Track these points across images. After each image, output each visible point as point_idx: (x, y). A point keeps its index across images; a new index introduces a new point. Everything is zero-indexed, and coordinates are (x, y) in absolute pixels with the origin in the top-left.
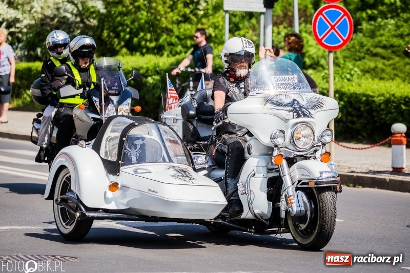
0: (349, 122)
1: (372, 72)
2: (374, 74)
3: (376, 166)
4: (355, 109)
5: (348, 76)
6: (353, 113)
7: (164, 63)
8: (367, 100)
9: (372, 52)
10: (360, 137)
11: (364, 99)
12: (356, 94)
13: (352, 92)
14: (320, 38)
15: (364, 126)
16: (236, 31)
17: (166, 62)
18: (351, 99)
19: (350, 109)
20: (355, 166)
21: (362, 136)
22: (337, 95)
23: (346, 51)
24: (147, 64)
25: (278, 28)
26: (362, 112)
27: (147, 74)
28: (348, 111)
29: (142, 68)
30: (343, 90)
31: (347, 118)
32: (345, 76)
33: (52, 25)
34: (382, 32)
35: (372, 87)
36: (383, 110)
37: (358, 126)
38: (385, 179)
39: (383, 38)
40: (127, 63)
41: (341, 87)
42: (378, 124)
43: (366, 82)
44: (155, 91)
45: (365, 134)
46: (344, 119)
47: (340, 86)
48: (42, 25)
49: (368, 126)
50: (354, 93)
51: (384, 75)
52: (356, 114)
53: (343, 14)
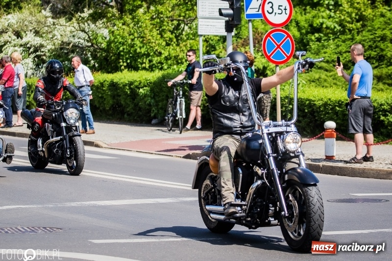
1: (317, 81)
2: (318, 83)
3: (314, 155)
7: (153, 76)
8: (310, 103)
9: (317, 66)
10: (305, 133)
11: (307, 102)
12: (301, 99)
14: (269, 55)
15: (308, 125)
16: (213, 51)
17: (155, 76)
21: (307, 132)
22: (287, 101)
24: (139, 78)
25: (245, 48)
26: (306, 112)
27: (140, 86)
29: (136, 81)
30: (291, 96)
33: (68, 49)
34: (325, 50)
35: (314, 93)
36: (322, 111)
38: (319, 165)
39: (326, 55)
40: (125, 77)
41: (290, 94)
42: (318, 122)
43: (309, 89)
44: (146, 99)
45: (308, 131)
48: (61, 49)
49: (311, 124)
51: (326, 84)
52: (301, 115)
53: (286, 36)
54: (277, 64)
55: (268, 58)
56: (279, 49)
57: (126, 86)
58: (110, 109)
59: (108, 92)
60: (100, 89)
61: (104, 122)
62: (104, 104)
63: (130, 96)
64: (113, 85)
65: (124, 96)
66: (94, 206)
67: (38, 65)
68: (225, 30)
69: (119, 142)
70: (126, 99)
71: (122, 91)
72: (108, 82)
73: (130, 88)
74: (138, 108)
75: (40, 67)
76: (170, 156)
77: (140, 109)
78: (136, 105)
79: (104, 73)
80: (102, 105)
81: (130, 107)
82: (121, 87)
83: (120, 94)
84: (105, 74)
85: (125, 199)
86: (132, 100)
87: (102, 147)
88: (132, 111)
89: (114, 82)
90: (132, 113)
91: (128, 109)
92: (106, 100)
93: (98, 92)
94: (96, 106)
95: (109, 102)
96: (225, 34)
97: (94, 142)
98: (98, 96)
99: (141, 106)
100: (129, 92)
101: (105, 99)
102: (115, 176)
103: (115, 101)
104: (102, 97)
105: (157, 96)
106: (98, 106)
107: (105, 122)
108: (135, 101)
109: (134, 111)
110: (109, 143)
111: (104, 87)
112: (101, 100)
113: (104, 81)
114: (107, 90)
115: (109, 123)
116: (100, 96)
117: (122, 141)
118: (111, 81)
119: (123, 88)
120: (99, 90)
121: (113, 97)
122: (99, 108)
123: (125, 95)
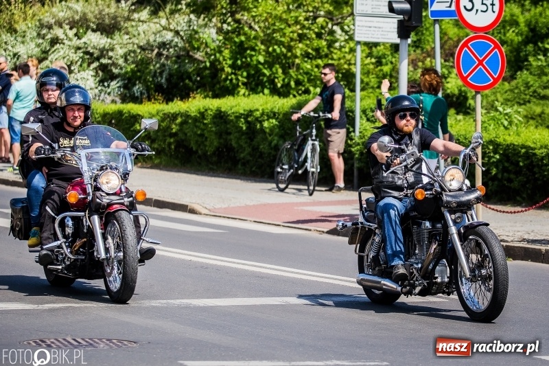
0: (505, 180)
1: (538, 118)
2: (540, 121)
3: (532, 234)
4: (512, 163)
5: (506, 123)
6: (510, 168)
7: (283, 104)
8: (527, 152)
9: (539, 94)
10: (519, 198)
11: (523, 151)
12: (514, 145)
13: (509, 142)
14: (465, 75)
15: (524, 185)
17: (286, 104)
18: (507, 152)
19: (506, 164)
20: (507, 234)
21: (521, 197)
22: (491, 147)
23: (509, 93)
24: (261, 105)
26: (521, 167)
27: (262, 119)
28: (504, 167)
29: (257, 110)
30: (497, 139)
31: (502, 175)
32: (502, 123)
33: (151, 57)
35: (534, 137)
36: (546, 165)
37: (515, 184)
38: (540, 250)
40: (239, 104)
41: (496, 137)
42: (539, 182)
45: (524, 196)
46: (500, 176)
47: (494, 135)
49: (528, 185)
50: (511, 144)
52: (513, 170)
53: (493, 46)
54: (478, 90)
55: (464, 79)
56: (481, 66)
57: (241, 117)
58: (214, 153)
59: (211, 127)
60: (200, 122)
61: (202, 175)
62: (205, 146)
63: (247, 134)
64: (220, 116)
65: (237, 134)
66: (187, 307)
67: (102, 82)
68: (397, 35)
69: (226, 206)
70: (239, 139)
71: (233, 126)
72: (212, 110)
73: (247, 122)
74: (258, 154)
75: (106, 84)
76: (306, 229)
77: (261, 155)
78: (255, 149)
79: (205, 97)
80: (201, 147)
81: (246, 152)
82: (232, 121)
83: (229, 131)
84: (208, 99)
85: (236, 296)
86: (249, 141)
87: (200, 214)
88: (249, 158)
89: (221, 112)
90: (248, 161)
91: (242, 155)
92: (209, 139)
93: (196, 127)
94: (192, 148)
95: (213, 144)
96: (398, 41)
97: (187, 206)
98: (195, 133)
99: (263, 150)
100: (244, 128)
101: (206, 138)
102: (222, 261)
103: (222, 141)
104: (202, 135)
105: (288, 134)
106: (194, 149)
107: (206, 175)
108: (254, 143)
109: (251, 159)
110: (211, 208)
111: (206, 119)
112: (200, 139)
113: (206, 110)
114: (210, 124)
115: (212, 176)
116: (199, 132)
117: (232, 205)
118: (216, 111)
119: (234, 120)
120: (198, 124)
121: (220, 135)
122: (196, 152)
123: (239, 132)
